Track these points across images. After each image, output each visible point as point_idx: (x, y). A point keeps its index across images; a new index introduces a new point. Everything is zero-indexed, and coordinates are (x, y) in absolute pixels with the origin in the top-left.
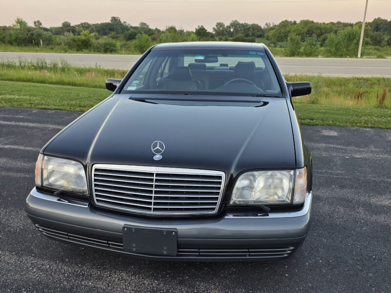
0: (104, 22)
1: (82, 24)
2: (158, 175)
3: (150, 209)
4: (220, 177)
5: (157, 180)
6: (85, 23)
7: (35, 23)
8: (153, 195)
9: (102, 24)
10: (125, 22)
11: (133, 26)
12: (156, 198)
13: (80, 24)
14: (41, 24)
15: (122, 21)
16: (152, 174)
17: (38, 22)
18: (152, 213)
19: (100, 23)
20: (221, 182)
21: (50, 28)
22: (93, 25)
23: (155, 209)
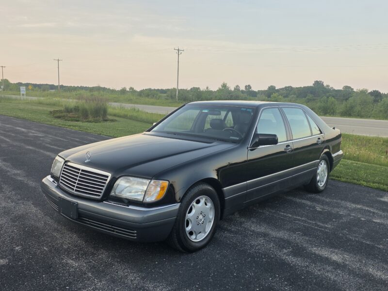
0: (307, 86)
1: (286, 87)
2: (82, 170)
3: (73, 189)
4: (107, 177)
5: (81, 174)
6: (289, 87)
7: (246, 87)
8: (77, 182)
9: (304, 87)
10: (328, 86)
11: (336, 89)
12: (78, 184)
13: (284, 87)
14: (251, 88)
15: (325, 85)
16: (79, 170)
17: (249, 86)
18: (74, 192)
19: (303, 87)
20: (107, 180)
21: (258, 91)
22: (297, 88)
23: (76, 190)
